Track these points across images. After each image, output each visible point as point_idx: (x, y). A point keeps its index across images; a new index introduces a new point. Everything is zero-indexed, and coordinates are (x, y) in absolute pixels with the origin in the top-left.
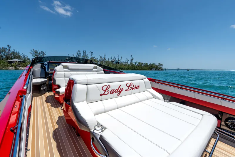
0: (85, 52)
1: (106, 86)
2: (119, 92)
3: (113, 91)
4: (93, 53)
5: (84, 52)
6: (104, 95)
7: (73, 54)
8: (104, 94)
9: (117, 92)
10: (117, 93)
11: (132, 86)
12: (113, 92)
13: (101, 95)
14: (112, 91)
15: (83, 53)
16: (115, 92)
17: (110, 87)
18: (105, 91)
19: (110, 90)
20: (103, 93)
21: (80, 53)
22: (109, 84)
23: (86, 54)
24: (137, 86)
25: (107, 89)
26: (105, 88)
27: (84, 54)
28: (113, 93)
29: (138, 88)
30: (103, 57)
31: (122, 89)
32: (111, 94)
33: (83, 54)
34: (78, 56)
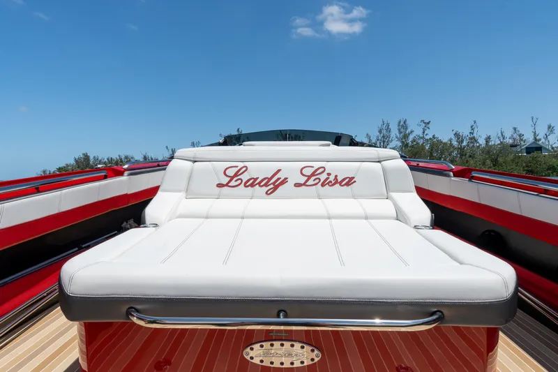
0: (405, 122)
1: (237, 167)
2: (272, 186)
3: (254, 182)
4: (430, 126)
5: (402, 123)
6: (226, 187)
7: (367, 134)
8: (227, 185)
9: (266, 185)
10: (265, 189)
11: (323, 177)
12: (252, 183)
13: (220, 185)
14: (251, 181)
15: (396, 127)
16: (259, 183)
17: (246, 170)
18: (232, 178)
19: (245, 177)
20: (225, 183)
21: (388, 130)
22: (246, 164)
23: (406, 129)
24: (344, 180)
25: (236, 175)
26: (231, 172)
27: (402, 130)
28: (252, 185)
29: (348, 184)
30: (465, 132)
31: (285, 181)
32: (245, 186)
33: (399, 130)
34: (383, 137)
